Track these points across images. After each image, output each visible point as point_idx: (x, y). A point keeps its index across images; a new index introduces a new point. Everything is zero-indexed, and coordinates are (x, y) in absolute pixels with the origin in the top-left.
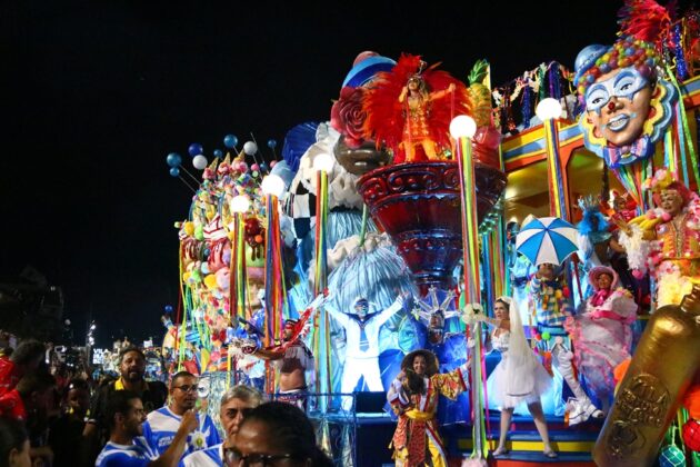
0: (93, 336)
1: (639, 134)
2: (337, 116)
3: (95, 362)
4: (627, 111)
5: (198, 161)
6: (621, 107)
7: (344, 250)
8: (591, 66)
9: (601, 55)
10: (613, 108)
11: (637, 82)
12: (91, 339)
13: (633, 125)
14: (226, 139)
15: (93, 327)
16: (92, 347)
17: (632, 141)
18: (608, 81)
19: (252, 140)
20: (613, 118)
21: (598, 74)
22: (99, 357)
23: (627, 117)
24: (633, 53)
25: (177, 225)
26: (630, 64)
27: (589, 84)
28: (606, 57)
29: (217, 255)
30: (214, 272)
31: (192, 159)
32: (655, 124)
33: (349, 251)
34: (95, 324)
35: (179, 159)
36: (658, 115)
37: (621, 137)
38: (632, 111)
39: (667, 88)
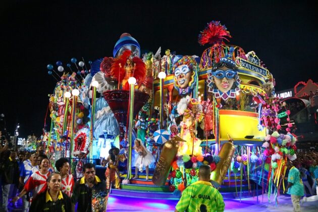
0: (18, 131)
1: (187, 85)
2: (102, 67)
3: (18, 144)
4: (184, 78)
5: (60, 68)
6: (183, 77)
7: (105, 112)
8: (177, 62)
9: (179, 59)
10: (181, 77)
11: (187, 70)
12: (17, 133)
13: (186, 83)
14: (72, 60)
15: (18, 127)
16: (18, 137)
17: (185, 88)
18: (180, 67)
19: (82, 61)
20: (181, 80)
21: (178, 65)
22: (21, 142)
23: (184, 80)
24: (187, 61)
26: (186, 64)
27: (176, 68)
28: (180, 60)
29: (60, 111)
30: (59, 116)
31: (58, 67)
32: (192, 83)
33: (106, 112)
34: (19, 125)
35: (52, 67)
36: (193, 80)
37: (183, 86)
38: (186, 78)
39: (195, 73)
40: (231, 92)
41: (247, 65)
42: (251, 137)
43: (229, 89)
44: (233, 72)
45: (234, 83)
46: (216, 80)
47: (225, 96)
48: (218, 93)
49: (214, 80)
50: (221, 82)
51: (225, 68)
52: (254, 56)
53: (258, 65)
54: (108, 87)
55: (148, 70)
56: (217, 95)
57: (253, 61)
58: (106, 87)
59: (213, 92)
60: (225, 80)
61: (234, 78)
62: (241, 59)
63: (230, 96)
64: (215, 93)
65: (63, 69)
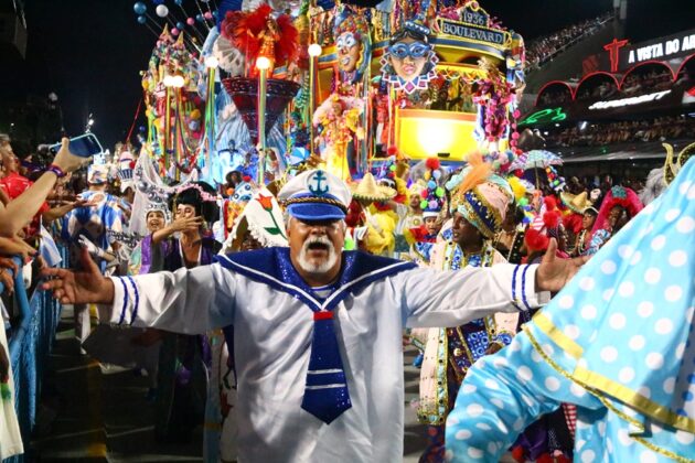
1: (354, 68)
5: (161, 10)
6: (347, 53)
9: (342, 21)
10: (343, 53)
11: (352, 41)
13: (351, 64)
15: (91, 122)
17: (351, 71)
18: (343, 36)
20: (344, 58)
21: (341, 32)
23: (349, 59)
24: (352, 25)
25: (141, 73)
26: (351, 31)
27: (337, 36)
28: (343, 24)
30: (159, 116)
31: (156, 6)
32: (360, 64)
34: (93, 118)
35: (144, 8)
36: (361, 59)
37: (348, 68)
38: (351, 55)
39: (365, 47)
40: (420, 80)
41: (457, 29)
42: (447, 155)
43: (417, 74)
44: (423, 46)
45: (426, 65)
46: (393, 61)
47: (410, 87)
48: (399, 82)
49: (390, 59)
50: (402, 63)
51: (409, 40)
52: (476, 10)
53: (485, 25)
54: (241, 61)
55: (302, 34)
56: (396, 86)
57: (474, 19)
58: (238, 62)
59: (389, 80)
60: (407, 60)
61: (425, 55)
62: (442, 20)
63: (417, 87)
64: (393, 82)
65: (167, 11)
